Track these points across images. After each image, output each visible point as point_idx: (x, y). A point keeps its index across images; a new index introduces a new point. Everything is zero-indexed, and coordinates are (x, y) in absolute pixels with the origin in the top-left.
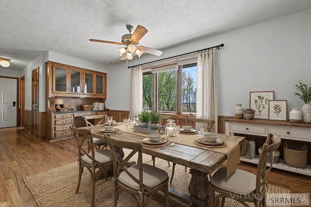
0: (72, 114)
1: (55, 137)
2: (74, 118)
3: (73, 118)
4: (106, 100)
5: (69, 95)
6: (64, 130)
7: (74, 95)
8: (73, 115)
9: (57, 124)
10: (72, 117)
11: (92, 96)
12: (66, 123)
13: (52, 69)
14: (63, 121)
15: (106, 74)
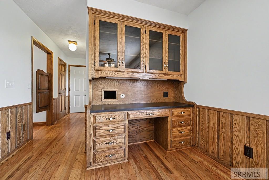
0: (126, 112)
1: (94, 161)
2: (129, 121)
3: (127, 122)
4: (185, 83)
5: (123, 73)
6: (110, 149)
7: (131, 74)
8: (127, 115)
9: (97, 134)
10: (125, 121)
11: (161, 75)
12: (114, 132)
13: (95, 24)
14: (108, 128)
15: (187, 30)
